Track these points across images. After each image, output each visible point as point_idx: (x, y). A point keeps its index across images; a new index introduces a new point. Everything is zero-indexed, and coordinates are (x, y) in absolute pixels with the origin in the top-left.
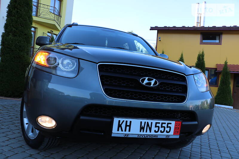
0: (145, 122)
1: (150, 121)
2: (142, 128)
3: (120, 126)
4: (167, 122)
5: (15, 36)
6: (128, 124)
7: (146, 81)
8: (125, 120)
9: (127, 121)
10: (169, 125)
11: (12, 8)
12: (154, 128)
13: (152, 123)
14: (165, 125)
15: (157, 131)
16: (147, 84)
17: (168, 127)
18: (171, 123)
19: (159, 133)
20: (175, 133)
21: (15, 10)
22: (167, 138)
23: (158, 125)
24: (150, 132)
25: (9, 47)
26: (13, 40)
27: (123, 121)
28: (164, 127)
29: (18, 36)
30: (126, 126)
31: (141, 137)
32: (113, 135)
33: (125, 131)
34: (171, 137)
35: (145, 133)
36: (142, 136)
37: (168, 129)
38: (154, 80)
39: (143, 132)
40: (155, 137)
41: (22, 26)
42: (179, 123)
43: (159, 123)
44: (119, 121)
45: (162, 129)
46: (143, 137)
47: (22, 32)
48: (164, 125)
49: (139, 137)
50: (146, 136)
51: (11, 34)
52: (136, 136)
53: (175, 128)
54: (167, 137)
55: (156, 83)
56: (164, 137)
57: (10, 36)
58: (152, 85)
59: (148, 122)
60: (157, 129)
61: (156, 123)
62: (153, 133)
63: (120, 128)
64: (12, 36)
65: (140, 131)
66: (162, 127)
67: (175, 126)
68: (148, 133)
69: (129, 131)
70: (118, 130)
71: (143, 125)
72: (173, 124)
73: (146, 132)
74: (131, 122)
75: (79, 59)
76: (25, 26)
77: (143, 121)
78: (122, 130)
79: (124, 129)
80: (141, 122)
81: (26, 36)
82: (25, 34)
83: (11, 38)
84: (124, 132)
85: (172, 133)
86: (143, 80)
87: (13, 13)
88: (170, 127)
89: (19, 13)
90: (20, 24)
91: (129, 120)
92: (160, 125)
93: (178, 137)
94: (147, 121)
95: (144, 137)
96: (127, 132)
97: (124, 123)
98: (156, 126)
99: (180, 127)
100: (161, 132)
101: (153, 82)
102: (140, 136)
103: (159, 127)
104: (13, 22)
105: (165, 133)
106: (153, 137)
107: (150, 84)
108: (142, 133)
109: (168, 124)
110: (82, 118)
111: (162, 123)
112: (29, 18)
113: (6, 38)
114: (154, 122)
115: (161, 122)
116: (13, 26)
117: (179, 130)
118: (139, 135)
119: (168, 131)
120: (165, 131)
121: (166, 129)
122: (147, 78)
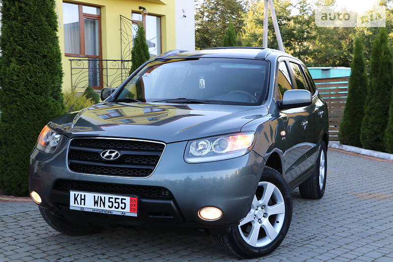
0: (98, 197)
1: (103, 196)
2: (96, 203)
4: (120, 197)
5: (22, 63)
8: (80, 193)
9: (81, 195)
10: (123, 201)
12: (107, 204)
13: (105, 197)
14: (119, 201)
15: (111, 206)
17: (122, 203)
18: (125, 199)
19: (113, 209)
22: (123, 216)
23: (111, 200)
24: (104, 207)
26: (20, 73)
27: (78, 195)
28: (118, 203)
30: (81, 199)
31: (96, 211)
32: (71, 208)
33: (81, 204)
34: (127, 214)
35: (99, 208)
37: (123, 205)
38: (116, 152)
40: (109, 213)
41: (35, 39)
42: (135, 199)
43: (112, 198)
44: (75, 195)
45: (116, 205)
46: (98, 212)
48: (117, 200)
50: (100, 211)
51: (13, 59)
52: (91, 210)
53: (131, 205)
54: (122, 214)
55: (117, 155)
56: (120, 214)
57: (13, 65)
58: (112, 158)
59: (101, 197)
60: (110, 204)
61: (109, 198)
62: (107, 208)
63: (76, 201)
64: (17, 64)
65: (94, 206)
66: (115, 202)
68: (102, 207)
69: (84, 204)
70: (75, 203)
71: (96, 199)
72: (128, 200)
73: (100, 206)
74: (85, 196)
76: (40, 39)
77: (97, 195)
78: (78, 204)
80: (95, 196)
83: (14, 70)
85: (128, 209)
88: (125, 204)
91: (83, 194)
92: (113, 200)
93: (135, 215)
94: (100, 195)
96: (82, 206)
98: (109, 202)
99: (136, 203)
100: (115, 207)
103: (112, 202)
105: (120, 209)
108: (96, 207)
109: (122, 199)
111: (116, 199)
113: (6, 70)
114: (107, 196)
115: (114, 197)
116: (16, 42)
117: (136, 208)
118: (94, 210)
119: (123, 207)
120: (120, 207)
121: (121, 205)
122: (109, 151)
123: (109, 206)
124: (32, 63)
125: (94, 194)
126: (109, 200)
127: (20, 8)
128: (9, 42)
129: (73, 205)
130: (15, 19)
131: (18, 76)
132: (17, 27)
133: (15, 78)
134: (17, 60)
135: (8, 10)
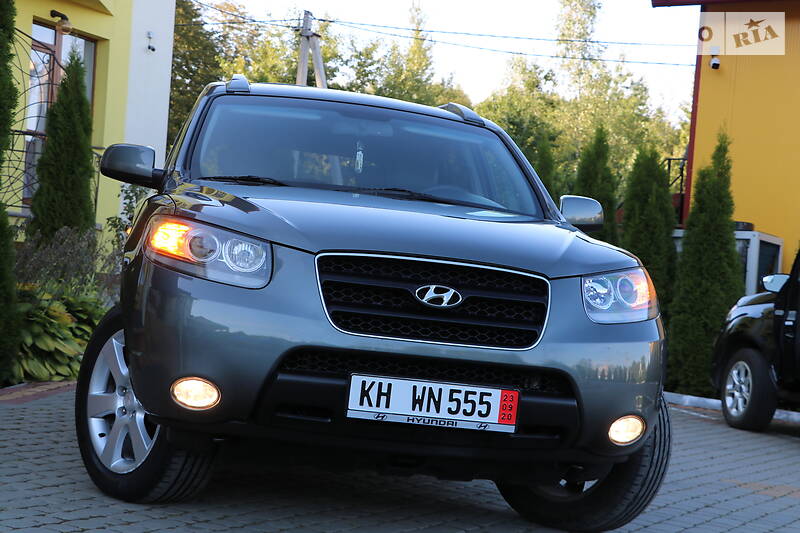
0: (424, 388)
1: (436, 387)
2: (417, 402)
3: (365, 393)
4: (479, 390)
6: (384, 390)
7: (430, 294)
8: (378, 380)
9: (380, 384)
10: (485, 399)
12: (445, 404)
13: (440, 390)
14: (476, 398)
15: (454, 409)
16: (432, 301)
17: (481, 402)
18: (490, 395)
19: (460, 416)
20: (502, 420)
22: (482, 431)
23: (455, 396)
24: (438, 411)
27: (373, 383)
28: (473, 402)
30: (380, 394)
31: (416, 422)
32: (350, 414)
33: (378, 405)
34: (492, 428)
35: (424, 413)
36: (419, 421)
37: (483, 409)
38: (452, 291)
39: (421, 410)
40: (450, 426)
42: (514, 394)
43: (460, 392)
44: (364, 383)
45: (468, 407)
46: (421, 422)
48: (470, 397)
49: (411, 422)
50: (427, 421)
52: (404, 420)
53: (503, 408)
54: (481, 426)
55: (455, 298)
56: (474, 427)
58: (444, 304)
59: (431, 388)
60: (453, 406)
61: (452, 391)
62: (444, 414)
63: (365, 398)
65: (414, 409)
66: (466, 401)
67: (503, 400)
68: (433, 413)
69: (387, 406)
70: (362, 403)
71: (419, 393)
73: (428, 410)
74: (390, 385)
75: (271, 243)
77: (420, 385)
78: (370, 405)
79: (374, 403)
80: (415, 387)
84: (374, 408)
85: (494, 416)
86: (423, 293)
88: (489, 404)
91: (385, 381)
92: (461, 397)
93: (511, 429)
94: (428, 385)
95: (424, 422)
96: (382, 409)
97: (375, 388)
98: (451, 399)
99: (515, 404)
100: (465, 412)
101: (447, 297)
102: (413, 420)
103: (458, 401)
105: (475, 417)
106: (446, 426)
107: (441, 300)
108: (417, 412)
109: (482, 394)
110: (280, 377)
111: (467, 393)
114: (447, 388)
115: (464, 388)
117: (514, 413)
118: (411, 418)
119: (484, 412)
120: (476, 412)
121: (479, 407)
122: (433, 287)
123: (449, 410)
125: (415, 383)
126: (451, 395)
129: (355, 408)
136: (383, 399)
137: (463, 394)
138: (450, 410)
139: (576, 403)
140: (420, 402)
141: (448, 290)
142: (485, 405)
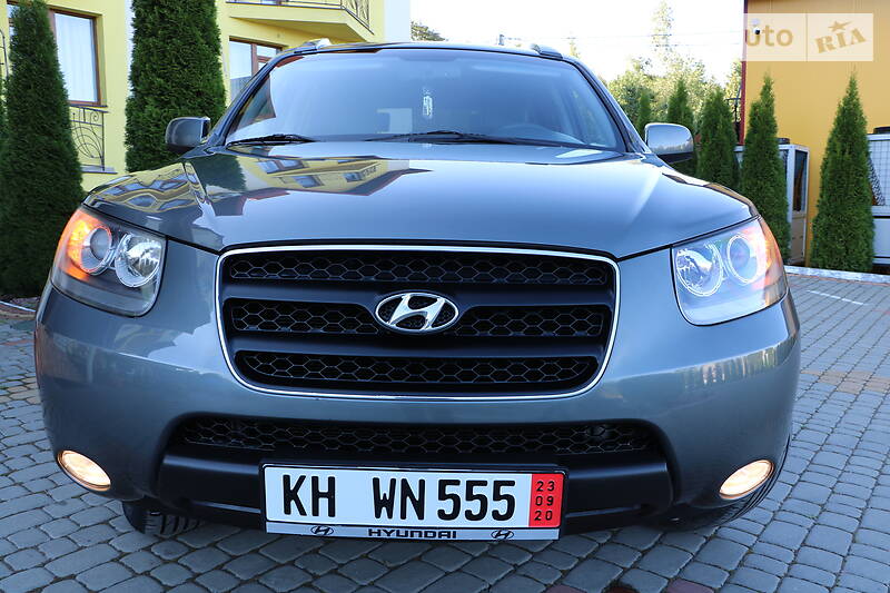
0: (393, 482)
1: (413, 478)
2: (383, 504)
3: (290, 495)
4: (491, 478)
5: (163, 104)
6: (323, 488)
7: (403, 311)
8: (309, 473)
9: (315, 480)
10: (504, 490)
11: (145, 7)
12: (432, 504)
13: (422, 483)
14: (487, 491)
16: (405, 322)
17: (497, 497)
18: (511, 483)
19: (461, 521)
20: (536, 519)
21: (152, 11)
22: (501, 541)
23: (449, 490)
24: (421, 516)
25: (148, 145)
27: (302, 479)
28: (482, 498)
29: (173, 104)
30: (316, 495)
31: (384, 535)
32: (270, 528)
33: (316, 513)
34: (517, 536)
35: (396, 521)
36: (389, 534)
37: (502, 507)
38: (441, 301)
39: (390, 516)
40: (443, 538)
41: (185, 67)
42: (557, 479)
43: (456, 483)
44: (287, 479)
45: (475, 507)
46: (393, 535)
47: (187, 88)
48: (477, 490)
49: (375, 536)
50: (402, 532)
51: (150, 99)
52: (364, 533)
53: (536, 502)
54: (499, 535)
56: (487, 536)
57: (149, 108)
58: (427, 327)
59: (404, 482)
60: (448, 506)
61: (443, 484)
62: (431, 519)
63: (293, 503)
64: (156, 107)
65: (378, 515)
66: (470, 497)
67: (537, 488)
68: (412, 519)
69: (332, 513)
70: (287, 511)
71: (384, 490)
72: (522, 485)
73: (403, 516)
74: (332, 481)
77: (385, 476)
78: (302, 512)
79: (308, 507)
80: (376, 482)
81: (199, 100)
82: (199, 94)
83: (151, 116)
84: (310, 518)
85: (521, 517)
87: (149, 26)
88: (511, 500)
89: (168, 22)
90: (177, 58)
91: (323, 475)
92: (459, 491)
93: (554, 534)
94: (399, 476)
95: (398, 535)
96: (324, 518)
97: (307, 484)
98: (443, 496)
99: (557, 495)
100: (469, 515)
101: (431, 312)
102: (379, 533)
103: (456, 498)
104: (152, 55)
105: (489, 521)
106: (437, 538)
108: (384, 520)
109: (498, 485)
111: (470, 484)
112: (203, 31)
114: (432, 479)
115: (464, 477)
116: (154, 70)
117: (555, 510)
118: (375, 530)
119: (503, 512)
120: (489, 514)
121: (492, 505)
122: (407, 297)
124: (179, 105)
125: (376, 474)
126: (442, 490)
127: (162, 16)
128: (144, 71)
129: (279, 519)
130: (154, 34)
131: (157, 126)
132: (156, 47)
133: (153, 129)
134: (156, 99)
135: (143, 21)
136: (323, 503)
137: (463, 486)
138: (441, 514)
139: (664, 468)
140: (389, 504)
141: (435, 300)
142: (505, 502)
